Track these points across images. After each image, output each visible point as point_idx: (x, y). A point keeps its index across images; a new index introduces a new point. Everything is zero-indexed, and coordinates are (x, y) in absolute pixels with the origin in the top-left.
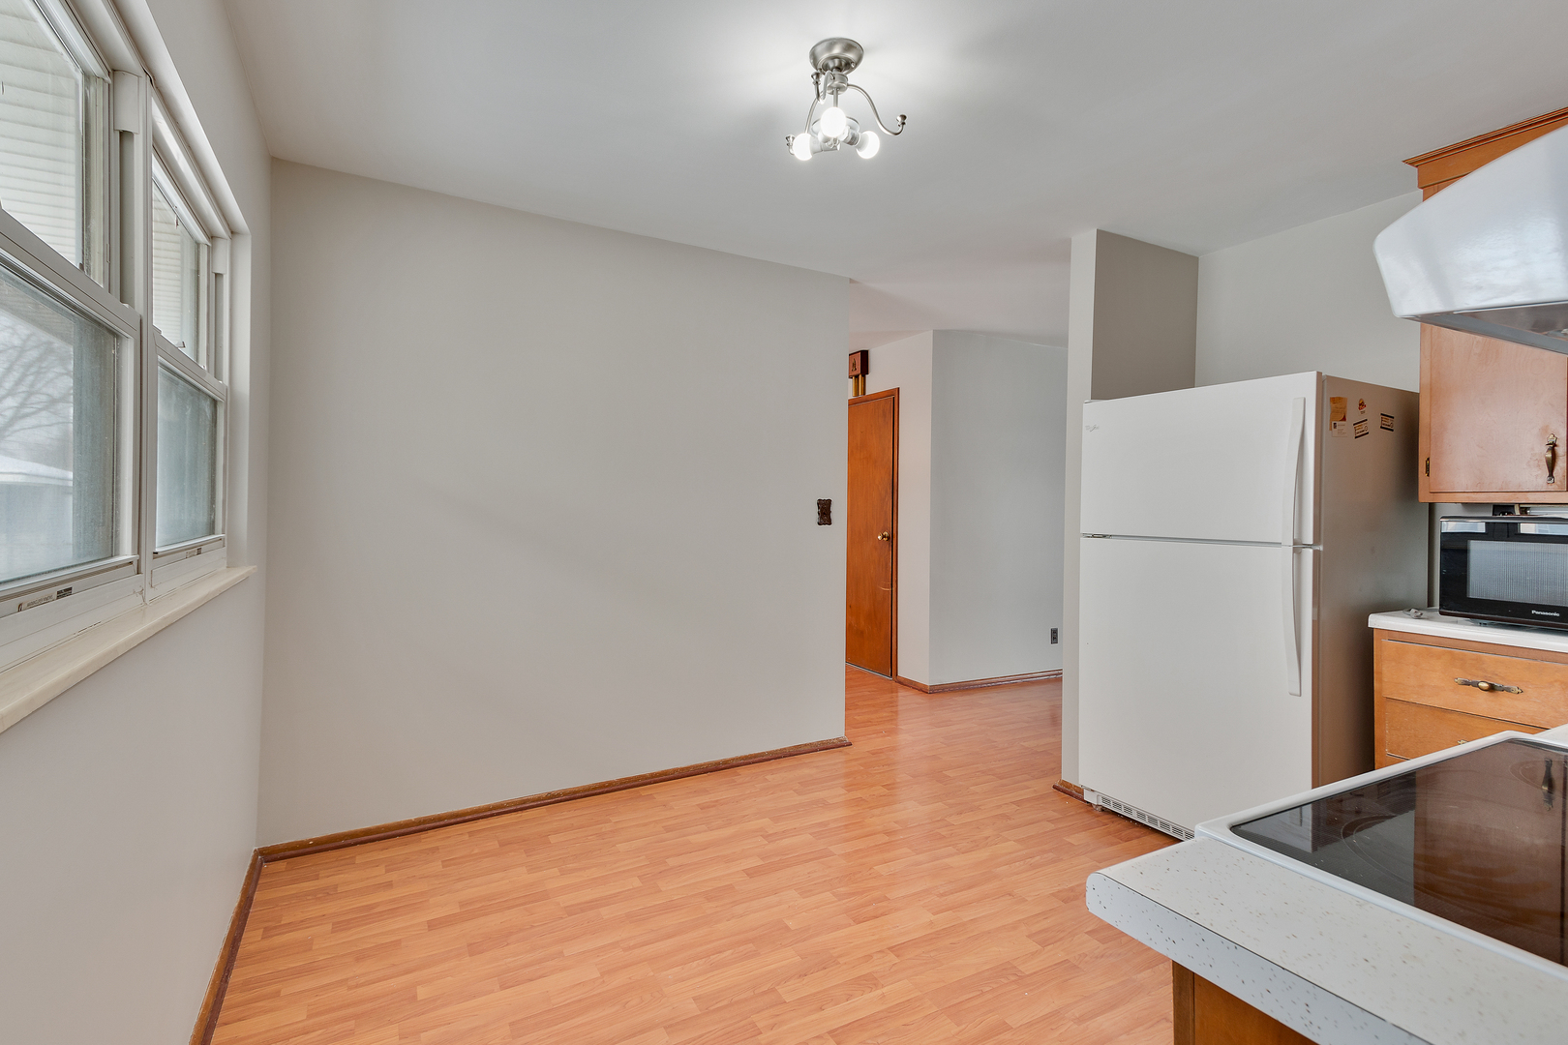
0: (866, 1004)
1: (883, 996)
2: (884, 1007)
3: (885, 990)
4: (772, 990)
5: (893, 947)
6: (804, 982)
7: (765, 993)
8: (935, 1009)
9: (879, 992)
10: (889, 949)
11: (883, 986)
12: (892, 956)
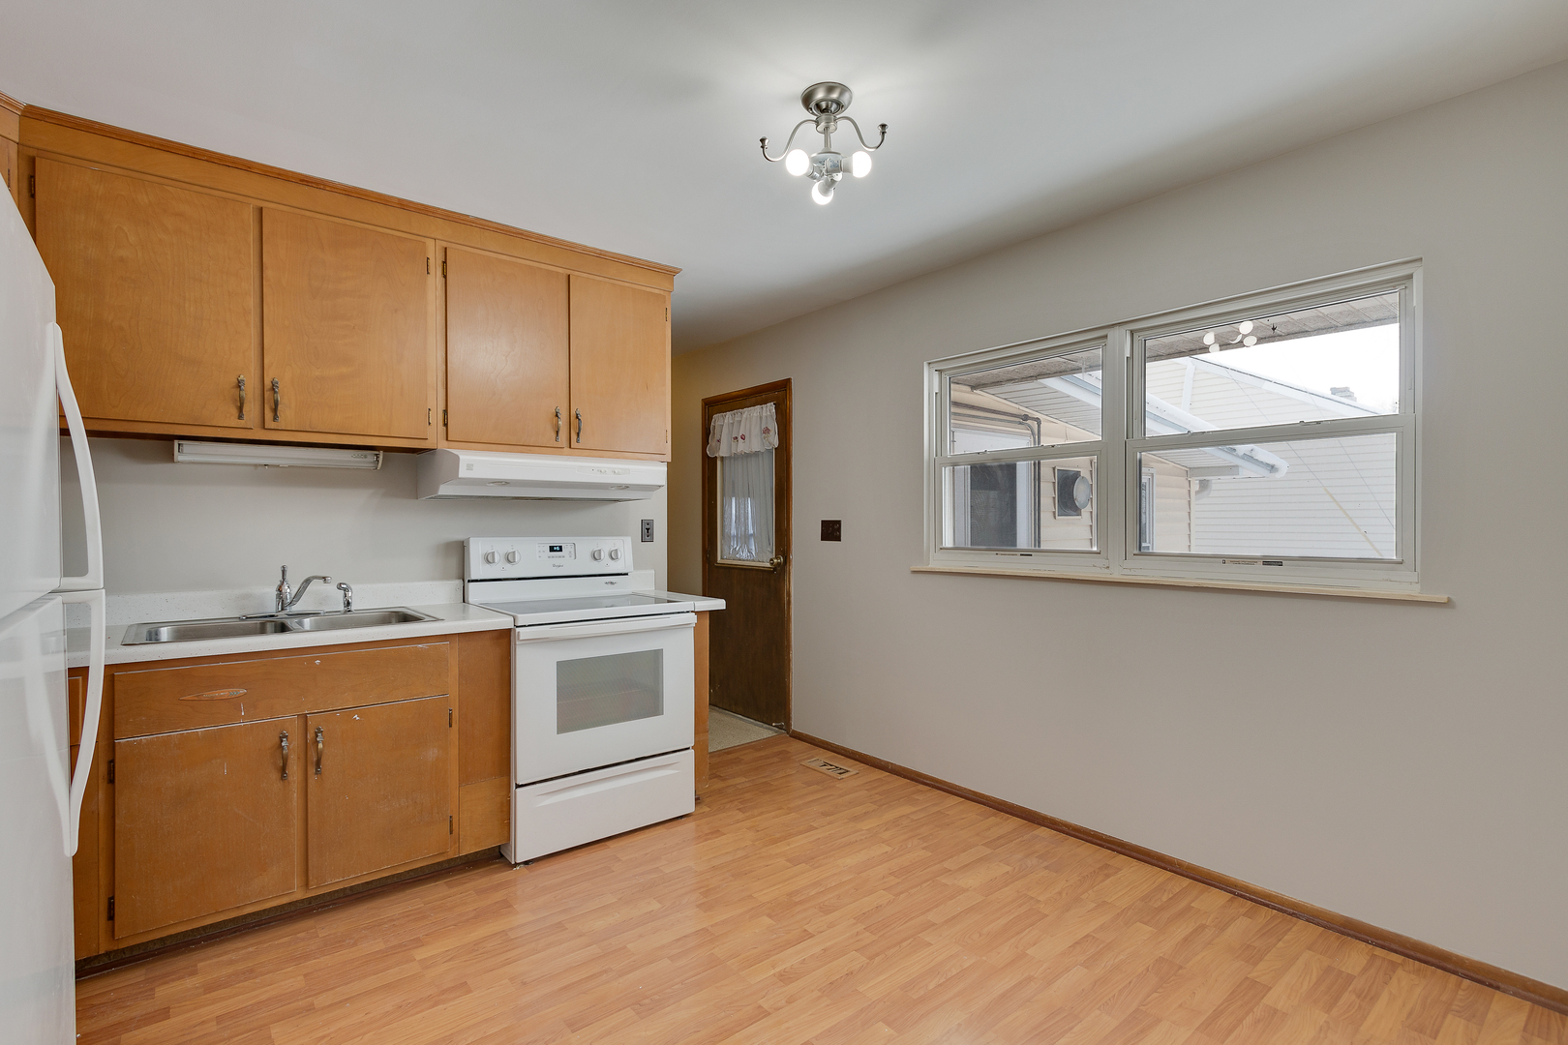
0: (790, 959)
1: (773, 967)
2: (773, 958)
3: (773, 972)
4: (871, 958)
5: (765, 1016)
6: (846, 969)
7: (877, 955)
8: (728, 963)
9: (777, 970)
10: (769, 1014)
11: (774, 975)
12: (766, 1006)
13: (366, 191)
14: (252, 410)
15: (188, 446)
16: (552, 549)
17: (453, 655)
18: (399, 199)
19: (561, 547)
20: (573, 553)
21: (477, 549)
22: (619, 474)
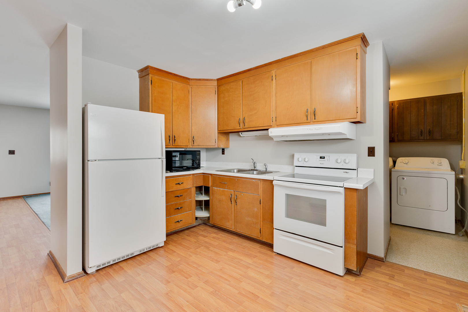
13: (258, 66)
14: (242, 125)
15: (243, 133)
16: (321, 158)
17: (261, 185)
18: (265, 64)
19: (324, 157)
20: (329, 159)
21: (296, 156)
22: (318, 129)
